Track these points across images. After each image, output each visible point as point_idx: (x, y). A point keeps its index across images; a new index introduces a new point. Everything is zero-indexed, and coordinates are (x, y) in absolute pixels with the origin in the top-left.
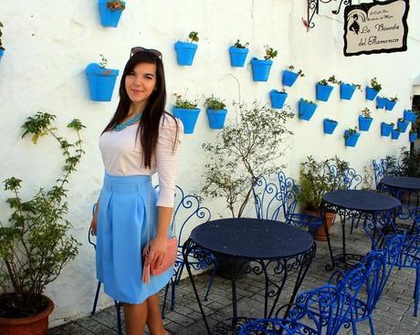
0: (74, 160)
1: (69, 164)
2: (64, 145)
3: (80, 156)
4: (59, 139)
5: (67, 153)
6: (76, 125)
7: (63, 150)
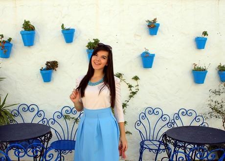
0: (134, 93)
1: (132, 94)
2: (130, 86)
3: (137, 92)
4: (127, 84)
5: (131, 90)
6: (136, 78)
7: (129, 89)
